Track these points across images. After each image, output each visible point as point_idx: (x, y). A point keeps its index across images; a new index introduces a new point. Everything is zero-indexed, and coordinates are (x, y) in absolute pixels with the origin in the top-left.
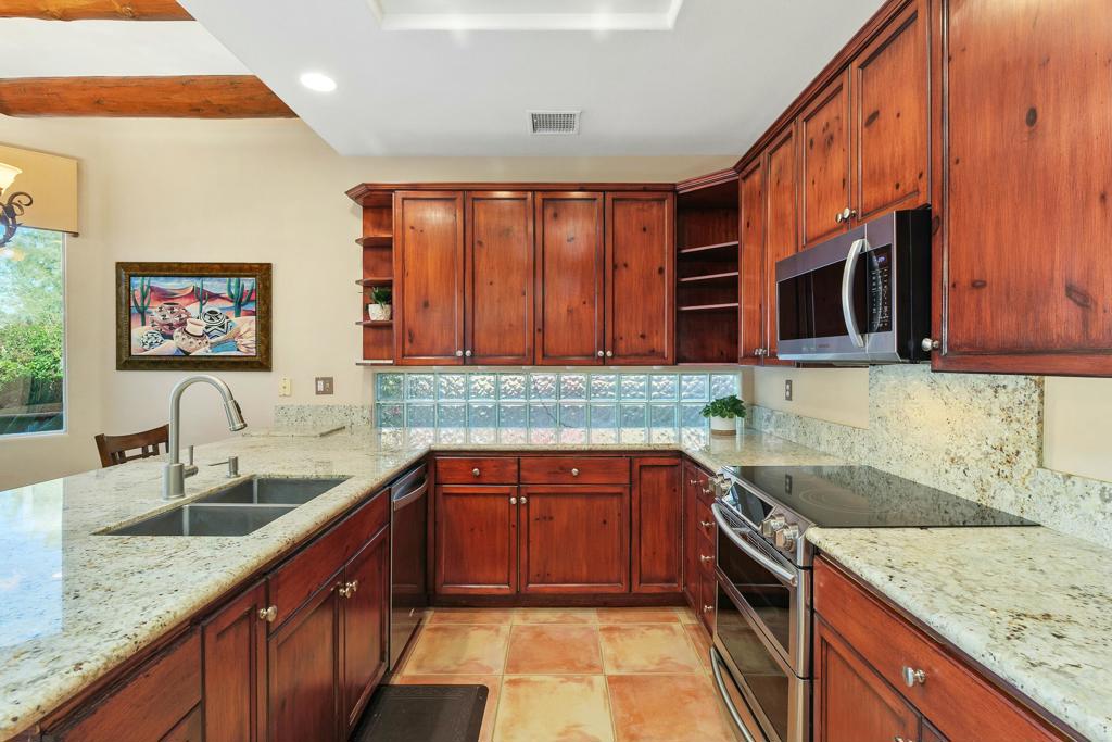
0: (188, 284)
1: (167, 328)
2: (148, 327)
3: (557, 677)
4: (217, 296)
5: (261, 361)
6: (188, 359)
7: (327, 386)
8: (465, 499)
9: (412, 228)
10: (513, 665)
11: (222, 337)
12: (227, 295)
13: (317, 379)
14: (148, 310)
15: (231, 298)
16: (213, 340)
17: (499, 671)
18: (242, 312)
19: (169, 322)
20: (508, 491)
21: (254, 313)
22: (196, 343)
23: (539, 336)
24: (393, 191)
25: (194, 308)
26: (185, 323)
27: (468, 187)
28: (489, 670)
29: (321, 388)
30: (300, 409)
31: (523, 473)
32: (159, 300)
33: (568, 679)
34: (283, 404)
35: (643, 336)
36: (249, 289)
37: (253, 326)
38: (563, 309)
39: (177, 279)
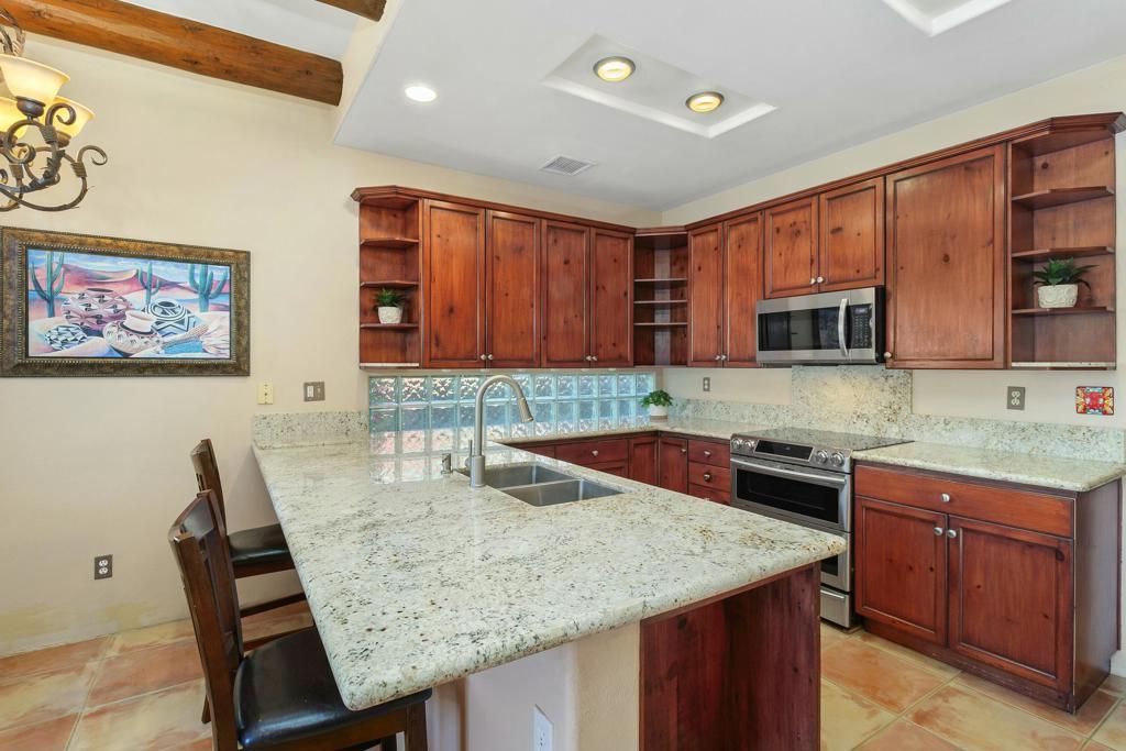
0: (131, 267)
1: (94, 321)
2: (60, 319)
4: (174, 285)
5: (237, 365)
6: (128, 361)
7: (318, 391)
9: (439, 236)
11: (180, 336)
12: (188, 284)
13: (306, 385)
14: (60, 295)
15: (195, 288)
16: (167, 339)
18: (210, 306)
19: (96, 313)
21: (225, 309)
22: (139, 342)
24: (421, 198)
25: (138, 298)
26: (124, 316)
29: (311, 393)
30: (287, 418)
32: (79, 283)
34: (265, 414)
36: (221, 279)
37: (226, 323)
38: (561, 320)
39: (110, 259)
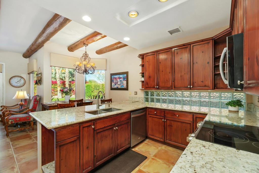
0: (118, 76)
1: (116, 83)
2: (114, 83)
3: (163, 162)
4: (121, 78)
5: (127, 89)
6: (118, 88)
7: (136, 93)
8: (154, 118)
9: (147, 62)
10: (155, 156)
13: (135, 92)
14: (114, 81)
15: (123, 78)
16: (121, 85)
17: (152, 156)
18: (124, 80)
20: (162, 118)
21: (126, 80)
22: (119, 86)
23: (173, 83)
24: (144, 55)
25: (119, 80)
26: (118, 83)
27: (157, 51)
28: (150, 154)
29: (135, 94)
30: (132, 97)
31: (165, 114)
32: (115, 79)
33: (165, 163)
34: (130, 96)
35: (202, 82)
36: (125, 76)
37: (126, 82)
38: (179, 76)
